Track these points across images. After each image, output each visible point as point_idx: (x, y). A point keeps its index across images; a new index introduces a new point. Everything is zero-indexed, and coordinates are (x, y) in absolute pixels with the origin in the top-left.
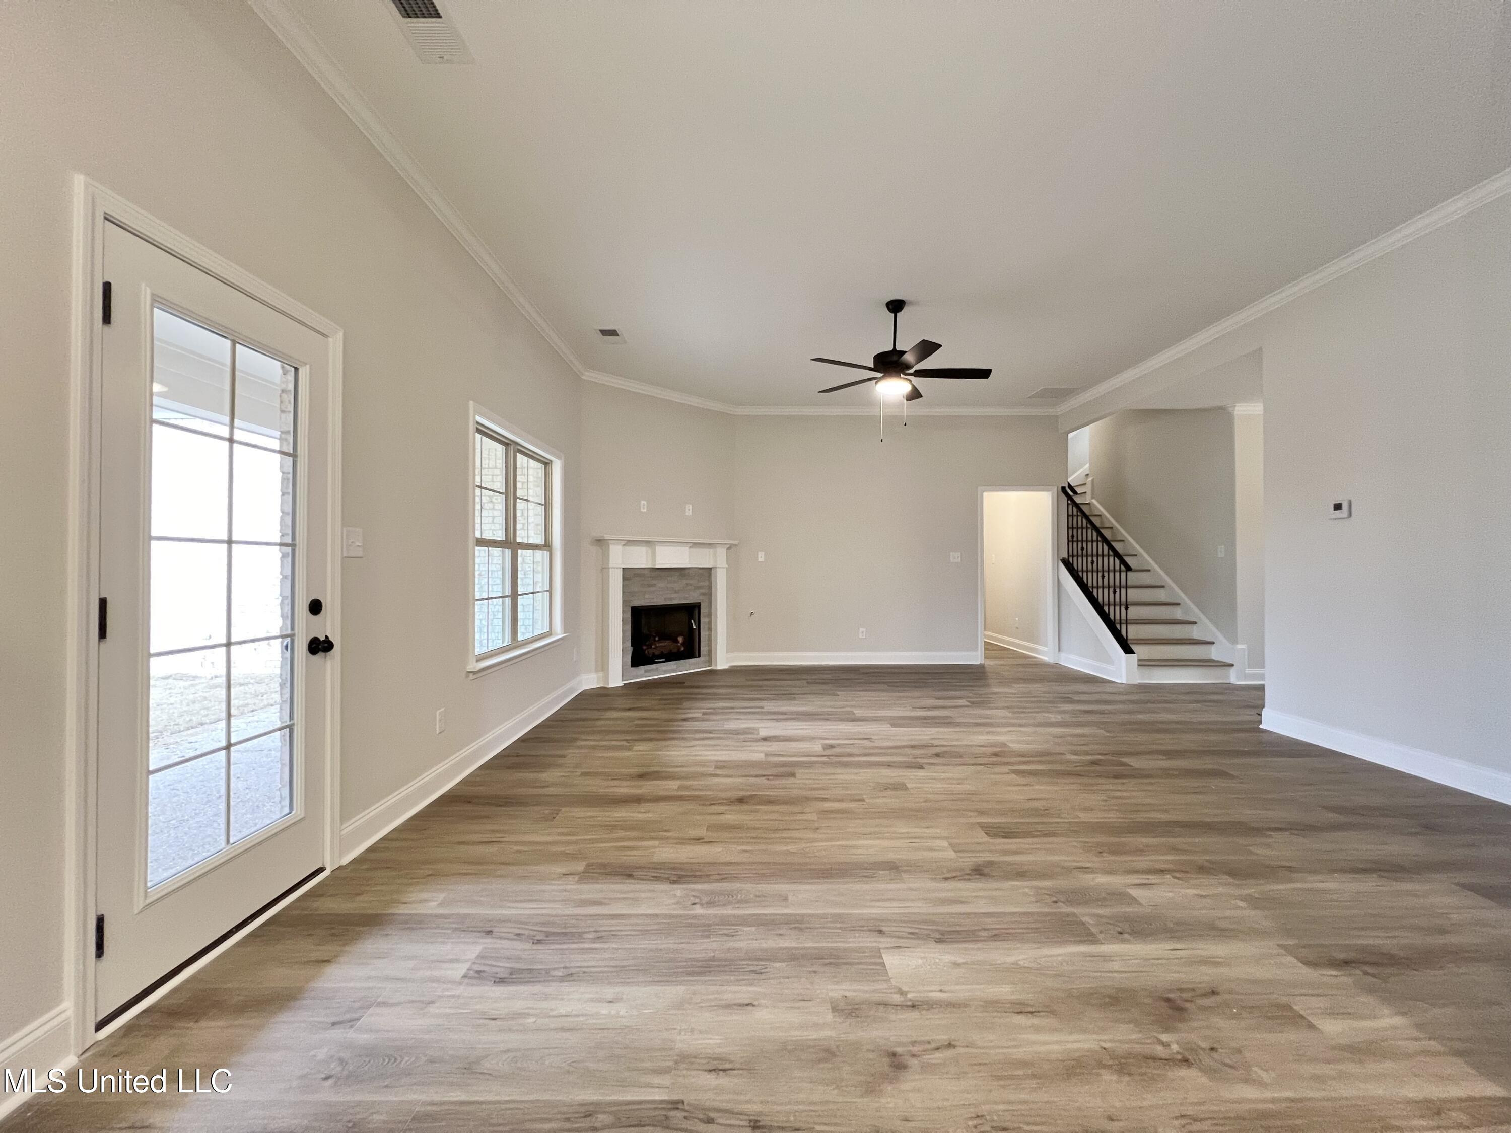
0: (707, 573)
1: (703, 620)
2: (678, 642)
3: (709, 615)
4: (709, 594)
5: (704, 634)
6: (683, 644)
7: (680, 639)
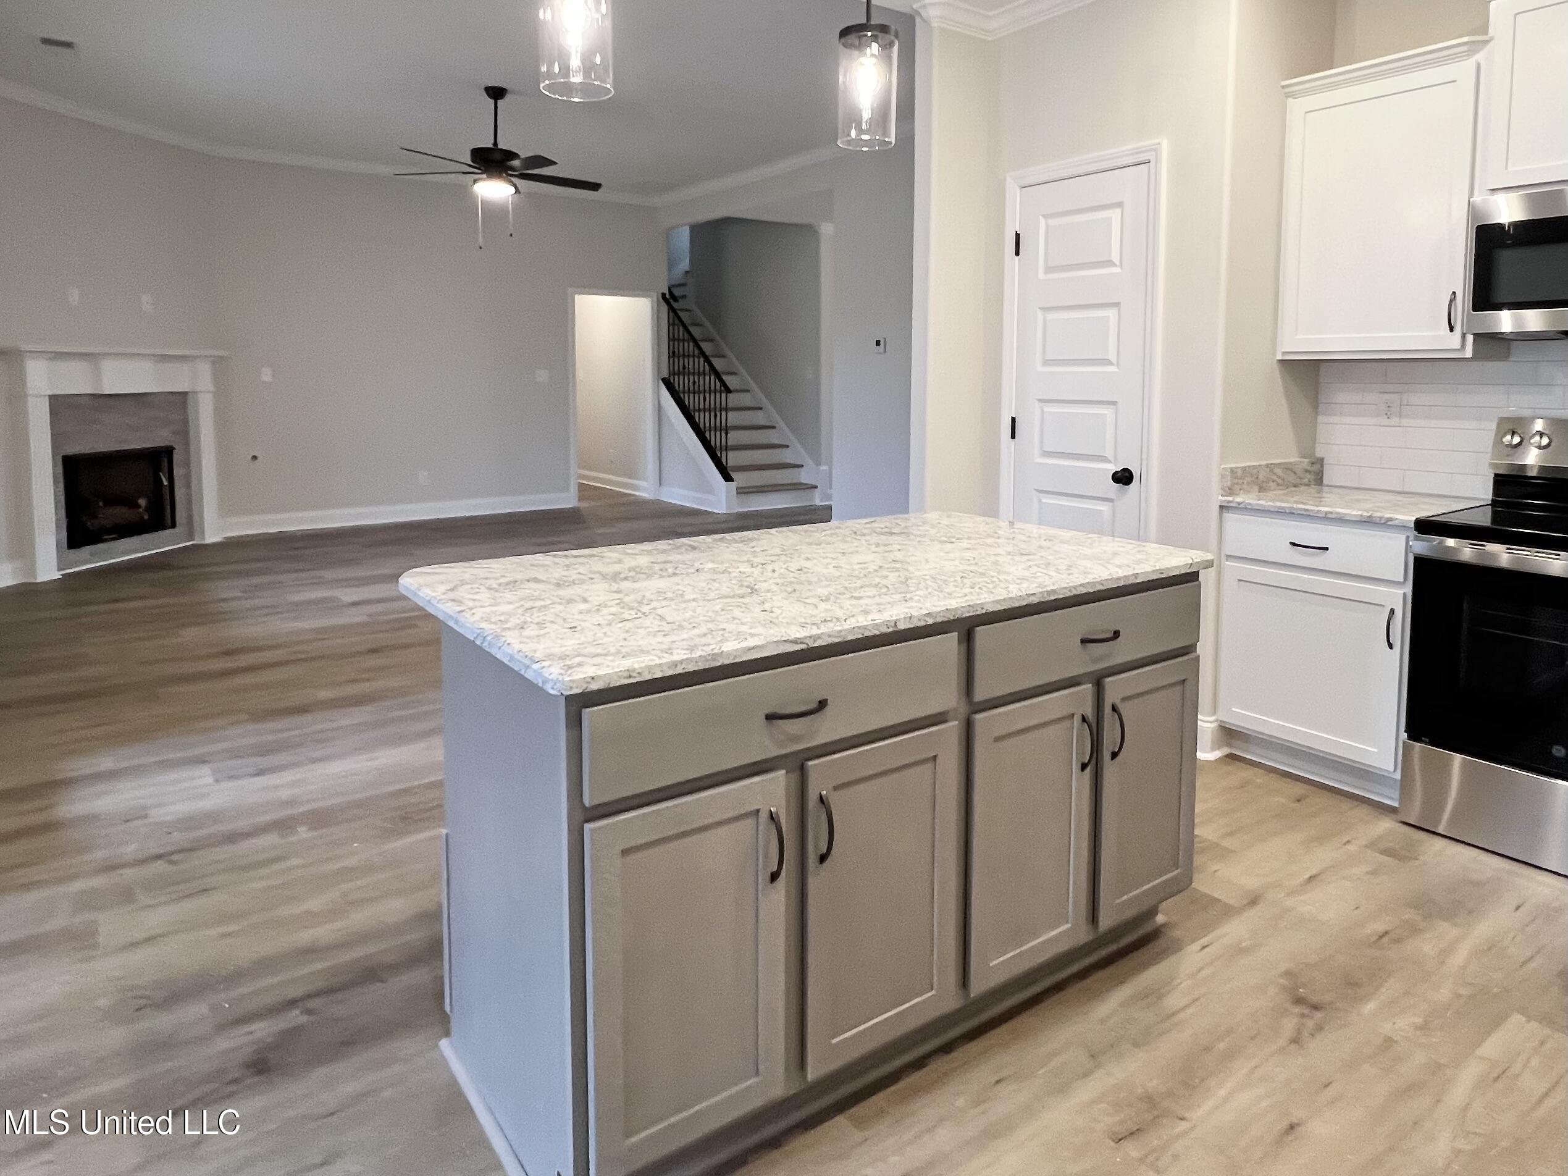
0: (180, 400)
1: (178, 472)
2: (139, 506)
3: (187, 464)
4: (185, 430)
5: (179, 493)
6: (147, 509)
7: (142, 502)
